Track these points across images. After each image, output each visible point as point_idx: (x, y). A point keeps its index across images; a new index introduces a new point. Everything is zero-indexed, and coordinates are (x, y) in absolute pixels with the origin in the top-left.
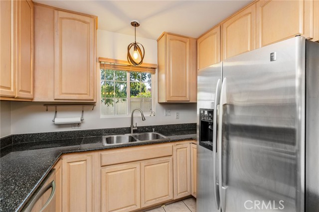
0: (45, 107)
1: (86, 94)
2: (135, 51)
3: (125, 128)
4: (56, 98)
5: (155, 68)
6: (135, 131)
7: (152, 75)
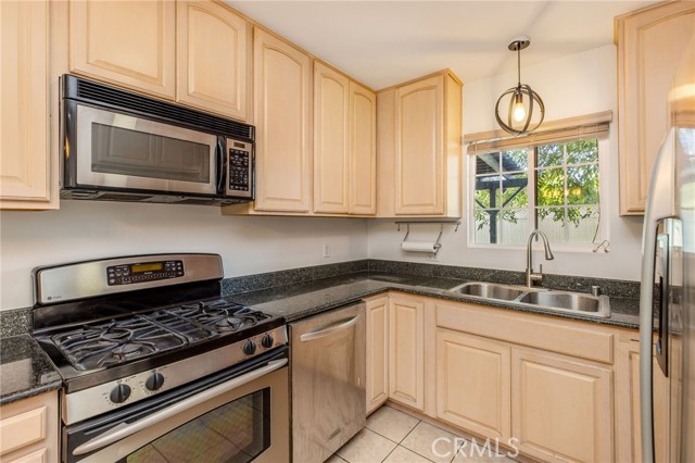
0: (397, 225)
1: (432, 205)
2: (519, 104)
3: (518, 273)
4: (397, 212)
5: (607, 123)
6: (535, 283)
7: (600, 143)
